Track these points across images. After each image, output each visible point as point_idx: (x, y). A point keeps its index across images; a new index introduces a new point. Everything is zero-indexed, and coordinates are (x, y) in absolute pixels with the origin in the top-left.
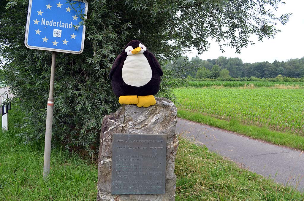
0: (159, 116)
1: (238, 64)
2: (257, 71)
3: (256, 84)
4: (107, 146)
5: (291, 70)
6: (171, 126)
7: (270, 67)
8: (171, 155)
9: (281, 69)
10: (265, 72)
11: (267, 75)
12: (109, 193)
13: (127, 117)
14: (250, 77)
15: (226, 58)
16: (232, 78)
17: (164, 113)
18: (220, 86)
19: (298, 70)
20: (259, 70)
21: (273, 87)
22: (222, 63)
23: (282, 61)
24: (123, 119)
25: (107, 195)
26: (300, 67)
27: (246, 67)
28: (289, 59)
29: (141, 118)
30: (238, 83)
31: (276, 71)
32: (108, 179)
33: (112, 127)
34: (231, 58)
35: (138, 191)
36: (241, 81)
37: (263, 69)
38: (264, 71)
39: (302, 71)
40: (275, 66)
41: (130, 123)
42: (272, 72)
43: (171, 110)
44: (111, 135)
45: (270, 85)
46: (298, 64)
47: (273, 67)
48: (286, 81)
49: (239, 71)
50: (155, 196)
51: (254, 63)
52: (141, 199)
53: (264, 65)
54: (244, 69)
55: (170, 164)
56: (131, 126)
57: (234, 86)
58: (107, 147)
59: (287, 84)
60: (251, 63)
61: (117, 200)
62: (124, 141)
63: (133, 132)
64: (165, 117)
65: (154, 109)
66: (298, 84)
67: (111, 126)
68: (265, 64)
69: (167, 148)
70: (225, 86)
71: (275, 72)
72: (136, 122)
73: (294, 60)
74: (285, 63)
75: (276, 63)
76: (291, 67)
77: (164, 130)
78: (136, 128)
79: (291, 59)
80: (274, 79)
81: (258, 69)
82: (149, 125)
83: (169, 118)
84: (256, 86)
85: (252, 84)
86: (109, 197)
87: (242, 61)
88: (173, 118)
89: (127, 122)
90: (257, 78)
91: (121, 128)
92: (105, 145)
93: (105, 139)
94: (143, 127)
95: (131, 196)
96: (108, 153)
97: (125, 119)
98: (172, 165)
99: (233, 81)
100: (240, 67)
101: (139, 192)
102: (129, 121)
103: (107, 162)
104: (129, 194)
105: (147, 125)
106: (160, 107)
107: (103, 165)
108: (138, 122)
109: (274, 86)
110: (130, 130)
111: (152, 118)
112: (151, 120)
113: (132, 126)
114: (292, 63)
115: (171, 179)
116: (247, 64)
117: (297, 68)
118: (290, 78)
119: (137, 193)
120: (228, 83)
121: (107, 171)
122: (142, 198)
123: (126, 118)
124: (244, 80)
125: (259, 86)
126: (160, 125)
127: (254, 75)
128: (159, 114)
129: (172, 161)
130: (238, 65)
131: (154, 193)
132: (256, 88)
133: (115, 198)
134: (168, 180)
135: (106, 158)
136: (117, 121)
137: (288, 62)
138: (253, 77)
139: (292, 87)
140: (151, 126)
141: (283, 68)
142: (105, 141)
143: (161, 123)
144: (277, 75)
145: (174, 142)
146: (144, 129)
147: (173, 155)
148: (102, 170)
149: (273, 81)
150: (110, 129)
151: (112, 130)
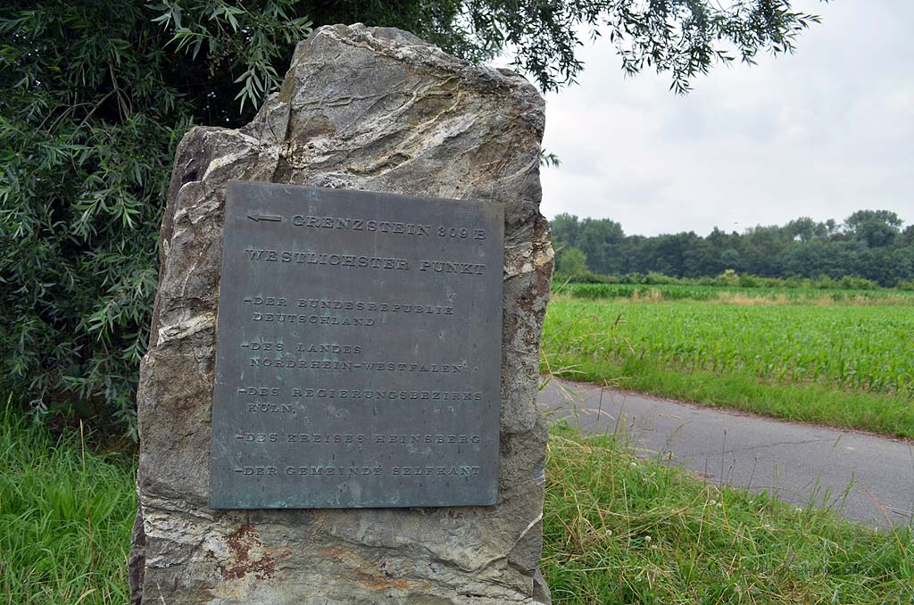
0: (460, 124)
1: (611, 239)
2: (665, 258)
3: (668, 292)
4: (192, 247)
5: (757, 256)
6: (523, 170)
7: (699, 247)
8: (522, 313)
9: (732, 255)
10: (688, 263)
11: (693, 272)
12: (199, 503)
13: (305, 116)
14: (647, 273)
15: (575, 218)
16: (596, 277)
17: (483, 114)
18: (562, 296)
19: (778, 258)
20: (672, 257)
21: (713, 301)
22: (565, 234)
23: (735, 233)
24: (281, 123)
25: (184, 516)
26: (784, 251)
27: (635, 247)
28: (754, 226)
29: (377, 125)
30: (615, 288)
31: (719, 261)
32: (194, 430)
33: (227, 159)
34: (589, 220)
35: (356, 491)
36: (621, 283)
37: (681, 252)
38: (683, 259)
39: (789, 260)
40: (715, 244)
41: (318, 142)
42: (708, 263)
43: (519, 102)
44: (219, 196)
45: (705, 293)
46: (776, 240)
47: (709, 248)
48: (750, 285)
49: (613, 259)
50: (445, 521)
51: (656, 235)
52: (371, 537)
53: (684, 242)
54: (627, 254)
55: (519, 354)
56: (324, 154)
57: (603, 294)
58: (194, 253)
59: (752, 293)
60: (648, 237)
61: (243, 543)
62: (284, 220)
63: (337, 182)
64: (492, 129)
65: (438, 93)
66: (782, 292)
67: (218, 156)
68: (687, 240)
69: (505, 273)
70: (577, 295)
71: (715, 263)
72: (349, 143)
73: (765, 228)
74: (743, 236)
75: (717, 236)
76: (759, 249)
77: (489, 187)
78: (350, 170)
79: (757, 228)
80: (713, 281)
81: (669, 254)
82: (415, 156)
83: (507, 137)
84: (666, 295)
85: (655, 292)
86: (199, 529)
87: (622, 228)
88: (527, 138)
89: (304, 138)
90: (666, 278)
91: (275, 165)
92: (184, 240)
93: (184, 211)
94: (385, 165)
95: (320, 522)
96: (196, 281)
97: (297, 126)
98: (528, 360)
99: (598, 282)
100: (615, 245)
101: (363, 493)
102: (315, 133)
103: (190, 332)
104: (306, 504)
105: (406, 158)
106: (464, 87)
107: (169, 351)
108: (361, 141)
109: (718, 298)
110: (321, 176)
111: (428, 131)
112: (423, 136)
113: (326, 158)
114: (762, 236)
115: (522, 434)
116: (636, 239)
117: (774, 254)
118: (758, 278)
119: (350, 505)
120: (587, 286)
121: (188, 383)
122: (378, 528)
123: (302, 119)
124: (629, 282)
125: (676, 297)
126: (466, 163)
127: (657, 269)
128: (459, 118)
129: (528, 343)
130: (609, 240)
131: (441, 504)
132: (665, 302)
133: (231, 536)
134: (510, 435)
135: (188, 311)
136: (254, 132)
137: (751, 235)
138: (653, 275)
139: (767, 301)
140: (426, 165)
141: (736, 253)
142: (185, 220)
143: (473, 155)
144: (722, 269)
145: (535, 249)
146: (393, 177)
147: (530, 310)
148: (162, 378)
149: (712, 285)
150: (213, 166)
151: (223, 172)
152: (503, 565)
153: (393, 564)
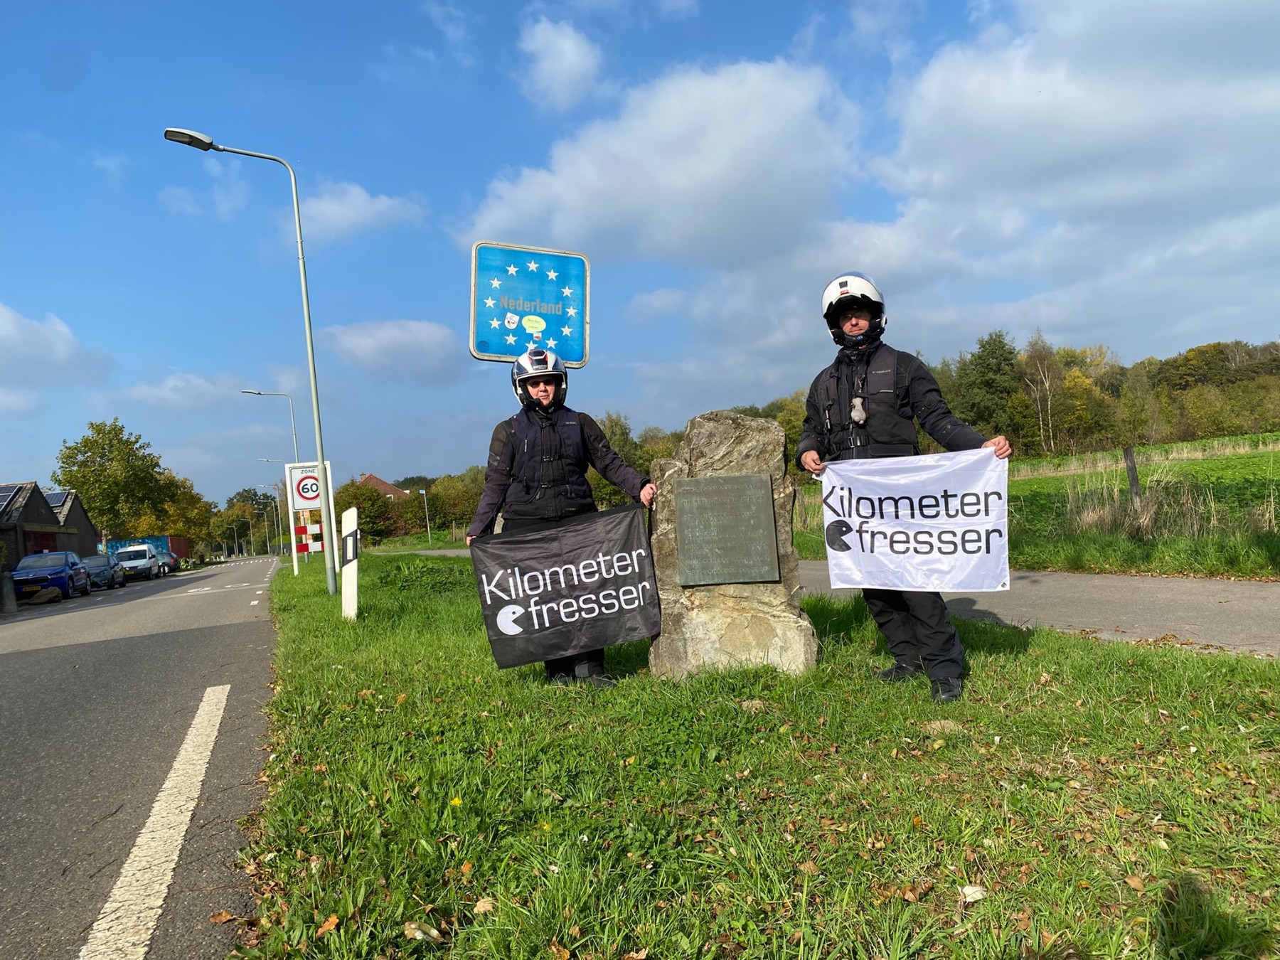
4: (665, 502)
6: (776, 459)
8: (782, 512)
12: (677, 585)
17: (760, 439)
24: (687, 456)
25: (673, 590)
29: (722, 451)
32: (673, 562)
33: (671, 471)
41: (701, 461)
43: (774, 433)
44: (671, 484)
50: (761, 587)
52: (735, 594)
55: (783, 527)
61: (692, 598)
62: (694, 489)
64: (764, 445)
65: (742, 434)
67: (668, 471)
69: (774, 498)
72: (712, 459)
77: (764, 467)
78: (714, 469)
82: (736, 461)
83: (770, 447)
86: (678, 595)
88: (777, 447)
89: (696, 460)
91: (688, 471)
92: (662, 500)
94: (726, 465)
95: (717, 589)
96: (668, 513)
97: (693, 456)
98: (786, 529)
101: (730, 578)
102: (700, 457)
103: (668, 530)
104: (712, 583)
105: (733, 462)
106: (752, 430)
107: (661, 537)
108: (716, 458)
111: (740, 450)
112: (738, 452)
113: (705, 466)
115: (787, 556)
121: (669, 546)
122: (737, 590)
126: (755, 459)
128: (751, 443)
129: (785, 522)
131: (758, 581)
133: (688, 597)
134: (782, 556)
135: (666, 524)
136: (679, 460)
140: (740, 463)
143: (758, 456)
146: (729, 469)
148: (660, 546)
150: (667, 474)
152: (786, 604)
153: (744, 604)
